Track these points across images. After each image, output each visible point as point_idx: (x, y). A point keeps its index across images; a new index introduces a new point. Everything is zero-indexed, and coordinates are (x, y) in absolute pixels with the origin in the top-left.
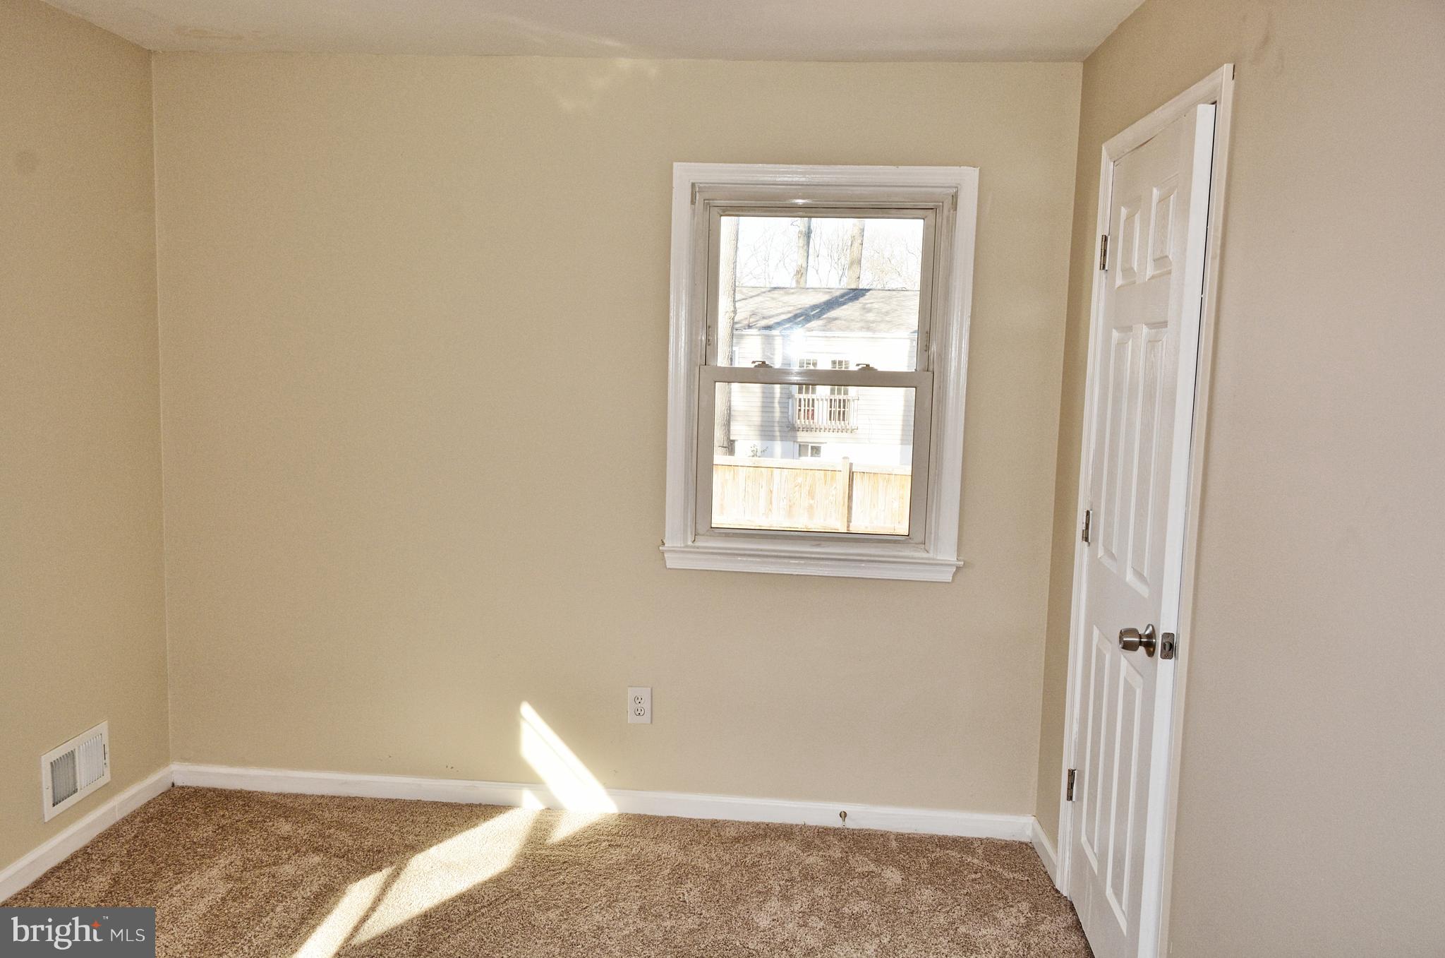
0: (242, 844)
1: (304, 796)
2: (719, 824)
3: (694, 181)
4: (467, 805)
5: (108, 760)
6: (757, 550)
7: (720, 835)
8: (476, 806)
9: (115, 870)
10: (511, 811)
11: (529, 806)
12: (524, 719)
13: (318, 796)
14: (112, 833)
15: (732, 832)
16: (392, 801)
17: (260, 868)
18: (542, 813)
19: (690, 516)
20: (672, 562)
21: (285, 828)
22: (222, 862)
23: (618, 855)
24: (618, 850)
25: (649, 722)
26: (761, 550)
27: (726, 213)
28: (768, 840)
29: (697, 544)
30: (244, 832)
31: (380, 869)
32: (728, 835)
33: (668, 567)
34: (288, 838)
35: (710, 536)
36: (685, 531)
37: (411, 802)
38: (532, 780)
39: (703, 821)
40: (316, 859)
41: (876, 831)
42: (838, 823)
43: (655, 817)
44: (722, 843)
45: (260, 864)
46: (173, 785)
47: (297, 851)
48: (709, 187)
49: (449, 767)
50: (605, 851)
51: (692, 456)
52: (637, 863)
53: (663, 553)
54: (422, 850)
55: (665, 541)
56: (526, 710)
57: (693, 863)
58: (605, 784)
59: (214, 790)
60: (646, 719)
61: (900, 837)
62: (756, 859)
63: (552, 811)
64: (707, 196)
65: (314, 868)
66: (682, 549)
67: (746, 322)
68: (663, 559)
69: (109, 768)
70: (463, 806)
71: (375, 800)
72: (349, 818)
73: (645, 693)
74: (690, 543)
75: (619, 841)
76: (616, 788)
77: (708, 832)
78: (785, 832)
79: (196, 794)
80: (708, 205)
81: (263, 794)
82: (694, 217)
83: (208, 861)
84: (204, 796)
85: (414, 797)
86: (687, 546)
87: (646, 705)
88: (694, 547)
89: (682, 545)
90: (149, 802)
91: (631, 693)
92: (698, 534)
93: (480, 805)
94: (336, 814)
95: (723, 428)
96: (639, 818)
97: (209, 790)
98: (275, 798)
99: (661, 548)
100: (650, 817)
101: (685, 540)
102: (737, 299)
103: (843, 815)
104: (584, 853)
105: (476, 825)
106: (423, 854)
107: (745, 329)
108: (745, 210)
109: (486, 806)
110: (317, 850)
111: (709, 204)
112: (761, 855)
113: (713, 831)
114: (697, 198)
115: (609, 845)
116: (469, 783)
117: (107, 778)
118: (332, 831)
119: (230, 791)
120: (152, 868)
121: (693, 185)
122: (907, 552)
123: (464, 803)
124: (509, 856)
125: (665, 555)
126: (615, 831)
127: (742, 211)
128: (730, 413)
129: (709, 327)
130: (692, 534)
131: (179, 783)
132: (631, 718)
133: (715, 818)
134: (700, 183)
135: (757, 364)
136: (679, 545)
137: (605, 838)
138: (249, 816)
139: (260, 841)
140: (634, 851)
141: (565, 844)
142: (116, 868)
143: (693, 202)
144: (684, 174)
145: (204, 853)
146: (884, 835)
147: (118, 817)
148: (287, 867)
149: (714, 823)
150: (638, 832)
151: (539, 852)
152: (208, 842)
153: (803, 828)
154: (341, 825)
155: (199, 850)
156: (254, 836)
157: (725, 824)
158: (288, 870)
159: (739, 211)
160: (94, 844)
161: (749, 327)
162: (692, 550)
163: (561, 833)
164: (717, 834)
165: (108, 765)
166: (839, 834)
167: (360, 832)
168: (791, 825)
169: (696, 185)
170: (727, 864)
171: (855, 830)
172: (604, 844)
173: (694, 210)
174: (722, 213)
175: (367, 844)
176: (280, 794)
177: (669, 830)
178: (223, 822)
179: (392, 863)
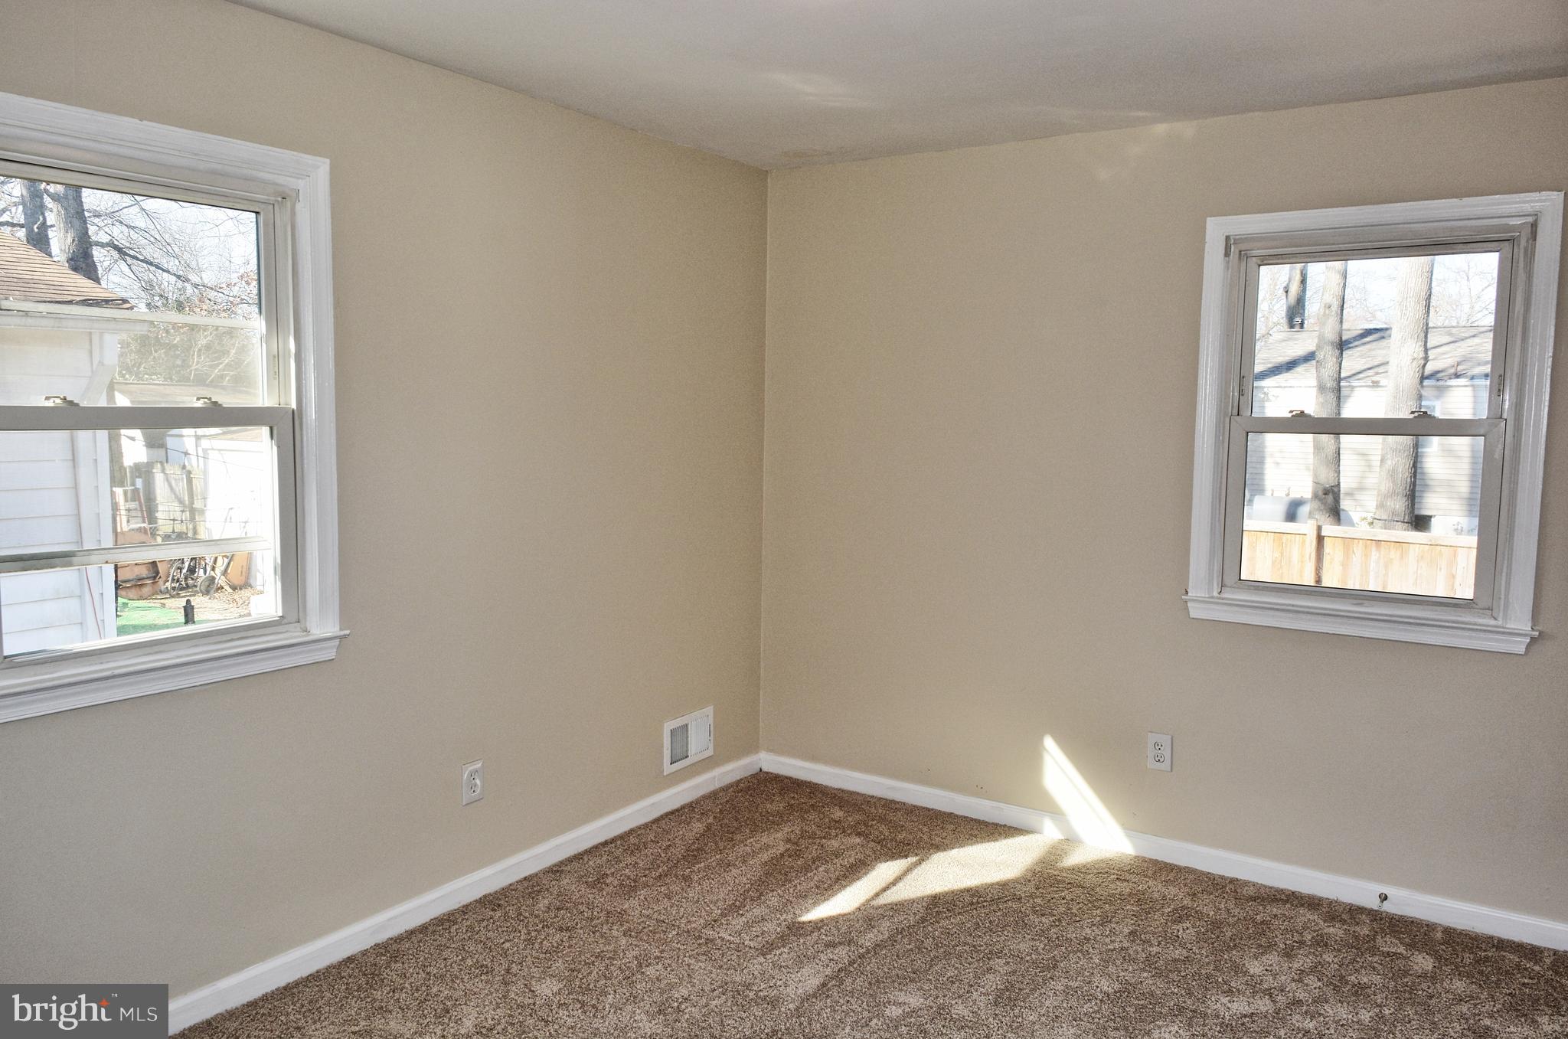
0: (803, 819)
1: (858, 794)
2: (1239, 883)
3: (1227, 234)
4: (993, 823)
5: (712, 738)
6: (1289, 605)
7: (1236, 891)
8: (1001, 826)
9: (709, 821)
10: (1031, 836)
11: (1050, 833)
12: (1047, 751)
13: (869, 796)
14: (713, 795)
15: (1251, 892)
16: (929, 810)
17: (814, 838)
18: (1060, 842)
19: (1217, 567)
20: (1196, 611)
21: (838, 814)
22: (786, 829)
23: (1124, 888)
24: (1125, 884)
25: (1170, 770)
26: (1293, 606)
27: (1265, 262)
28: (1288, 906)
29: (1223, 595)
30: (806, 812)
31: (906, 857)
32: (1245, 892)
33: (1191, 616)
34: (839, 822)
35: (1238, 588)
36: (1210, 582)
37: (945, 813)
38: (1053, 811)
39: (1222, 877)
40: (858, 840)
41: (1421, 920)
42: (1373, 903)
43: (1171, 865)
44: (1236, 899)
45: (813, 836)
46: (761, 770)
47: (844, 832)
48: (1246, 238)
49: (979, 787)
50: (1113, 881)
51: (1220, 506)
52: (1140, 898)
53: (1186, 602)
54: (945, 850)
55: (1188, 590)
56: (1049, 743)
57: (1198, 909)
58: (1123, 825)
59: (790, 778)
60: (1165, 766)
61: (1449, 931)
62: (1268, 918)
63: (1071, 841)
64: (1243, 247)
65: (854, 847)
66: (1207, 600)
67: (1452, 371)
68: (1187, 608)
69: (712, 744)
70: (989, 823)
71: (914, 806)
72: (891, 816)
73: (1165, 740)
74: (1215, 594)
75: (1127, 876)
76: (1132, 830)
77: (1225, 887)
78: (1313, 903)
79: (776, 779)
80: (1243, 255)
81: (826, 787)
82: (1228, 269)
83: (776, 826)
84: (782, 781)
85: (948, 810)
86: (1212, 597)
87: (1167, 754)
88: (1220, 598)
89: (1207, 596)
90: (741, 779)
91: (1152, 738)
92: (1226, 586)
93: (1005, 825)
94: (880, 811)
95: (1405, 499)
96: (1155, 862)
97: (787, 778)
98: (836, 792)
99: (1183, 597)
100: (1166, 864)
101: (1210, 590)
102: (1429, 345)
103: (1384, 898)
104: (1090, 880)
105: (997, 840)
106: (945, 853)
107: (1450, 379)
108: (1286, 258)
109: (1010, 827)
110: (859, 834)
111: (1246, 254)
112: (1275, 916)
113: (1231, 886)
114: (1232, 250)
115: (1117, 879)
116: (994, 804)
117: (710, 753)
118: (874, 823)
119: (802, 781)
120: (735, 824)
121: (1228, 238)
122: (1467, 618)
123: (991, 822)
124: (1019, 868)
125: (1189, 605)
126: (1126, 869)
127: (1282, 259)
128: (1415, 482)
129: (1243, 377)
130: (1218, 585)
131: (765, 769)
132: (1151, 764)
133: (1236, 877)
134: (1236, 235)
135: (1294, 413)
136: (1203, 595)
137: (1116, 872)
138: (813, 802)
139: (817, 820)
140: (1140, 888)
141: (1075, 870)
142: (711, 820)
143: (1227, 254)
144: (1217, 229)
145: (774, 822)
146: (1431, 927)
147: (717, 785)
148: (833, 841)
149: (1233, 881)
150: (1150, 873)
151: (1048, 871)
152: (780, 814)
153: (1332, 904)
154: (882, 820)
155: (771, 818)
156: (813, 816)
157: (1246, 883)
158: (835, 844)
159: (1278, 259)
160: (697, 802)
161: (1457, 376)
162: (1216, 600)
163: (1075, 858)
164: (1233, 890)
165: (712, 741)
166: (1375, 916)
167: (897, 827)
168: (1321, 898)
169: (1231, 237)
170: (1234, 916)
171: (1396, 915)
172: (1112, 877)
173: (1228, 262)
174: (1259, 263)
175: (900, 837)
176: (840, 789)
177: (1183, 878)
178: (792, 802)
179: (917, 855)
